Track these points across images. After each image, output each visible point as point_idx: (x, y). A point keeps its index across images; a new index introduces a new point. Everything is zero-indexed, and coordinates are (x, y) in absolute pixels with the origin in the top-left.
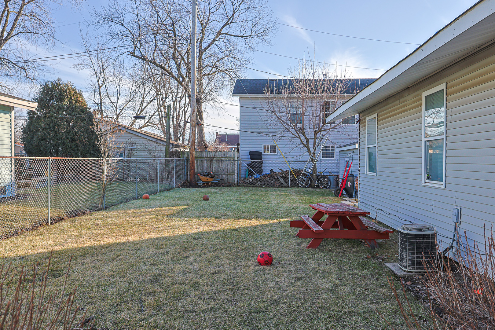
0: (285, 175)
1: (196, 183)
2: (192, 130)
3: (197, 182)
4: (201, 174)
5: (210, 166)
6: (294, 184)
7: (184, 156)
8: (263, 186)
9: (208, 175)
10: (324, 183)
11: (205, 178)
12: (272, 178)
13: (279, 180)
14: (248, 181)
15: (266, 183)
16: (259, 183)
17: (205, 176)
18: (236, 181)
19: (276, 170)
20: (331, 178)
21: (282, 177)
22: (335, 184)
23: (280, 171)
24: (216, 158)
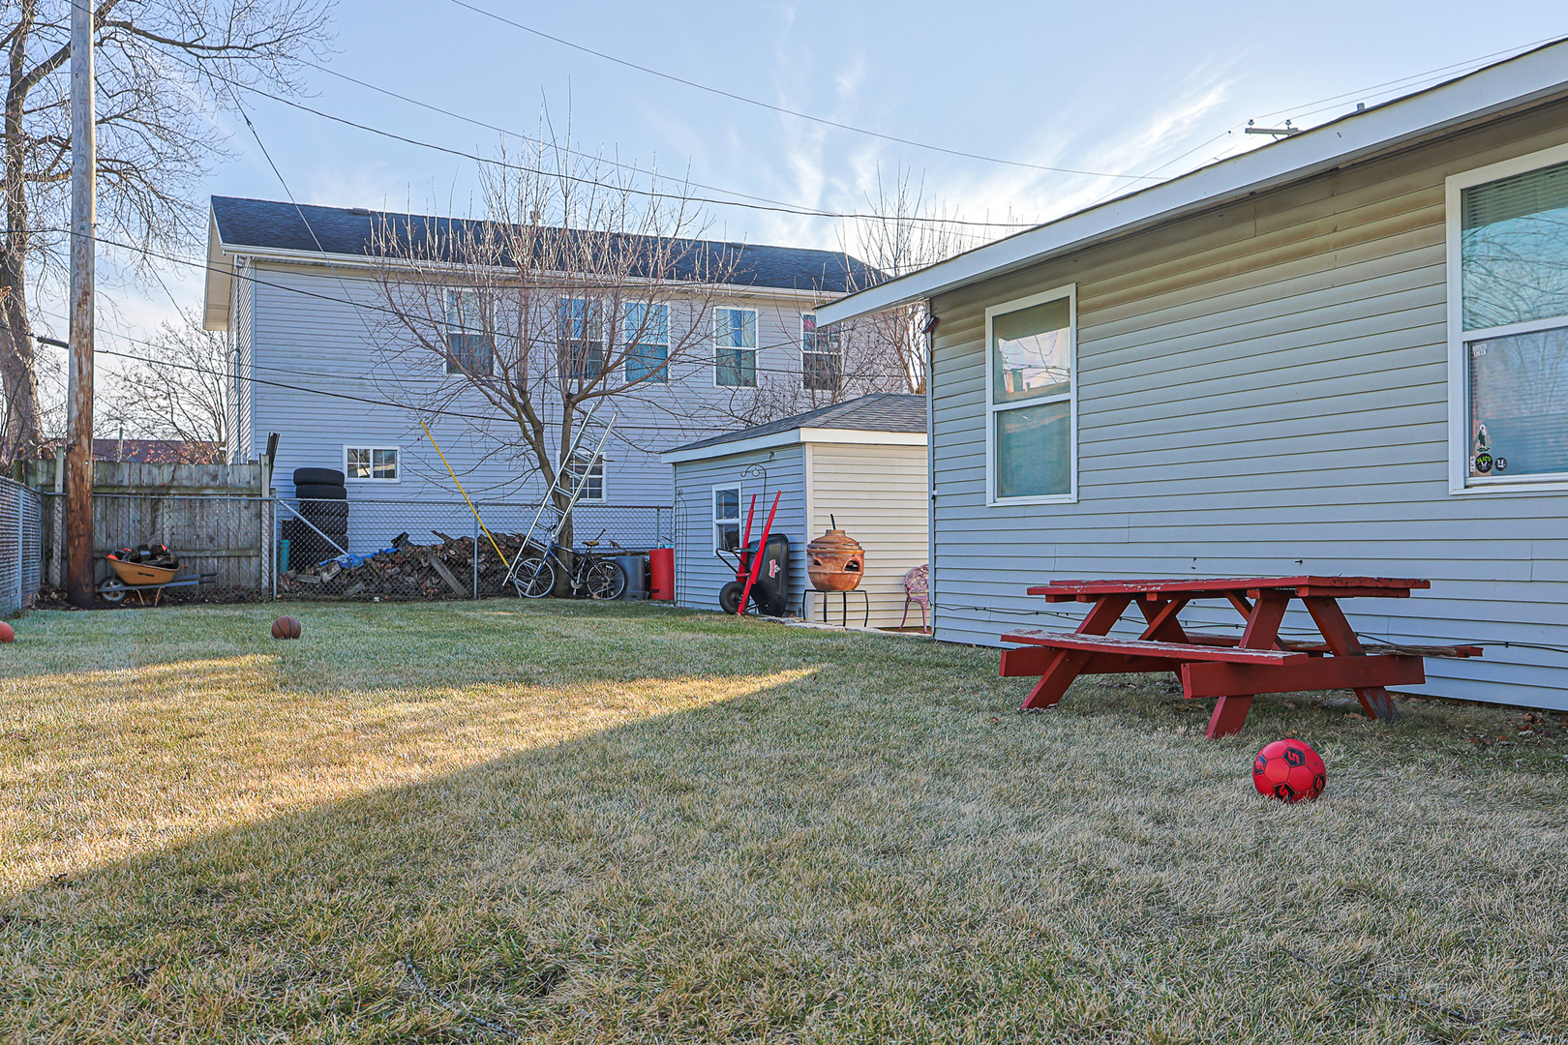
0: (457, 555)
1: (97, 590)
2: (80, 372)
3: (99, 586)
4: (119, 556)
5: (154, 522)
6: (494, 586)
7: (31, 479)
8: (377, 599)
9: (153, 557)
10: (606, 581)
11: (141, 569)
12: (408, 568)
13: (437, 575)
14: (316, 580)
15: (387, 585)
16: (360, 586)
17: (138, 560)
18: (265, 583)
19: (423, 538)
20: (627, 562)
21: (448, 563)
22: (640, 583)
23: (440, 542)
24: (177, 487)
